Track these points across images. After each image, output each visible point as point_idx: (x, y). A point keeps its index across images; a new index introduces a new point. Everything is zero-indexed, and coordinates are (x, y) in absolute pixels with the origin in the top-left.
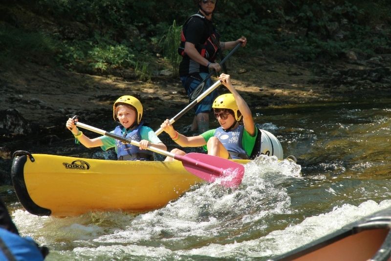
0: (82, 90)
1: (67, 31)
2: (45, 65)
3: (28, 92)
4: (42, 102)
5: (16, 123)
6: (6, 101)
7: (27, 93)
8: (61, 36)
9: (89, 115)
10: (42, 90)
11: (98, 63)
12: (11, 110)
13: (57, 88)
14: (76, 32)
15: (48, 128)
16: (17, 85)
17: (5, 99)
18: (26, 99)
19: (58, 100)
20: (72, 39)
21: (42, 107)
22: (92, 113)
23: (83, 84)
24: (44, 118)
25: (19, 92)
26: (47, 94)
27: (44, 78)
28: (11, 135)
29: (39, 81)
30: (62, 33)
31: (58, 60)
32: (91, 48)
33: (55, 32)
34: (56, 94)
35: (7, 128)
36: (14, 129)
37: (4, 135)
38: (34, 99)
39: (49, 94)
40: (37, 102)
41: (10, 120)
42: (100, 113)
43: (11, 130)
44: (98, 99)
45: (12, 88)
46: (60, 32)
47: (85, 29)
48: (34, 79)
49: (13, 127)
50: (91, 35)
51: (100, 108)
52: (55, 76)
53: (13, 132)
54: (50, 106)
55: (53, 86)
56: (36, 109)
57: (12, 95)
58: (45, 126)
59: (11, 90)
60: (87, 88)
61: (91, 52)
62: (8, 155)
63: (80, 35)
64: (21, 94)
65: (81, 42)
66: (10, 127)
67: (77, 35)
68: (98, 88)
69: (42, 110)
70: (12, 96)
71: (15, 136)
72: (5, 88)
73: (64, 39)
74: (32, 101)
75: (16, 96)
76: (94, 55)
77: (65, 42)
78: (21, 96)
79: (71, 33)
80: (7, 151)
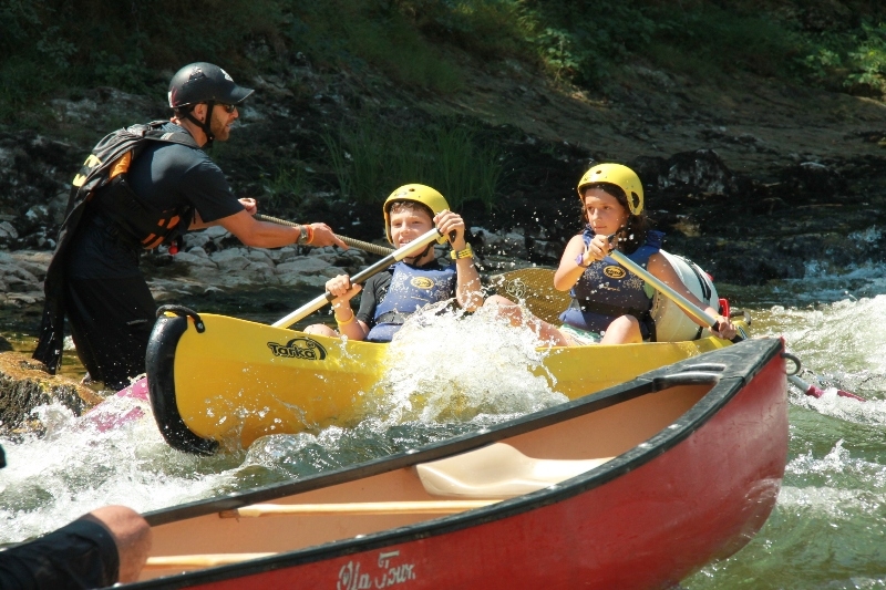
0: (833, 121)
1: (811, 15)
2: (769, 75)
3: (736, 122)
4: (760, 141)
5: (712, 174)
6: (697, 136)
7: (734, 123)
8: (801, 25)
9: (843, 165)
10: (762, 120)
11: (864, 75)
12: (703, 151)
13: (788, 116)
14: (828, 18)
15: (767, 185)
16: (717, 110)
17: (694, 133)
18: (731, 134)
19: (789, 137)
20: (821, 30)
21: (760, 150)
22: (848, 162)
23: (836, 112)
24: (761, 169)
25: (720, 122)
26: (769, 126)
27: (765, 99)
28: (701, 196)
29: (757, 104)
30: (803, 18)
31: (792, 67)
32: (854, 47)
33: (791, 17)
34: (785, 128)
35: (696, 182)
36: (707, 185)
37: (690, 195)
38: (745, 134)
39: (773, 127)
40: (751, 140)
41: (701, 169)
42: (864, 163)
43: (703, 186)
44: (861, 139)
45: (709, 115)
46: (798, 16)
47: (845, 11)
48: (747, 101)
49: (706, 181)
50: (854, 23)
51: (864, 154)
52: (785, 96)
53: (705, 190)
54: (774, 148)
55: (781, 113)
56: (748, 152)
57: (707, 126)
58: (762, 181)
59: (706, 118)
60: (842, 119)
61: (853, 54)
62: (695, 229)
63: (834, 23)
64: (723, 124)
65: (836, 35)
66: (701, 182)
67: (830, 23)
68: (862, 118)
69: (759, 155)
70: (706, 129)
71: (708, 197)
72: (696, 114)
73: (806, 30)
74: (741, 138)
75: (715, 129)
76: (859, 59)
77: (806, 34)
78: (723, 129)
79: (818, 19)
80: (694, 223)
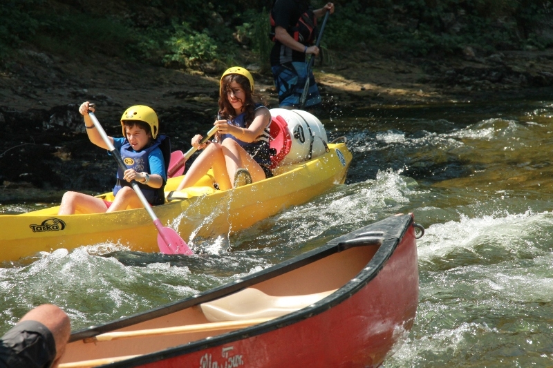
0: (156, 85)
1: (140, 17)
2: (114, 56)
3: (94, 86)
4: (110, 98)
5: (78, 119)
6: (69, 96)
7: (93, 87)
8: (133, 23)
9: (162, 113)
10: (110, 85)
11: (175, 55)
12: (72, 105)
13: (127, 82)
14: (150, 18)
15: (114, 127)
16: (82, 78)
17: (67, 93)
18: (91, 94)
19: (128, 96)
20: (146, 27)
21: (110, 104)
22: (166, 111)
23: (157, 79)
24: (111, 116)
25: (83, 86)
26: (115, 89)
27: (112, 71)
28: (72, 134)
29: (107, 74)
30: (134, 19)
31: (129, 51)
32: (168, 37)
33: (127, 18)
34: (125, 89)
35: (68, 125)
36: (76, 127)
37: (64, 134)
38: (100, 94)
39: (118, 89)
40: (104, 98)
41: (71, 117)
42: (176, 112)
43: (72, 128)
44: (174, 96)
45: (76, 82)
46: (132, 18)
47: (161, 15)
48: (101, 72)
49: (74, 124)
50: (167, 22)
51: (176, 106)
52: (126, 69)
53: (74, 130)
54: (119, 103)
55: (123, 80)
56: (102, 105)
57: (75, 89)
58: (112, 124)
59: (74, 84)
60: (162, 83)
61: (167, 42)
62: (67, 157)
63: (155, 22)
64: (85, 88)
65: (156, 30)
66: (71, 125)
67: (151, 22)
68: (174, 83)
69: (109, 107)
70: (75, 91)
71: (76, 135)
72: (67, 81)
73: (137, 26)
74: (97, 97)
75: (80, 90)
76: (171, 45)
77: (137, 29)
78: (86, 90)
79: (144, 19)
80: (67, 152)
